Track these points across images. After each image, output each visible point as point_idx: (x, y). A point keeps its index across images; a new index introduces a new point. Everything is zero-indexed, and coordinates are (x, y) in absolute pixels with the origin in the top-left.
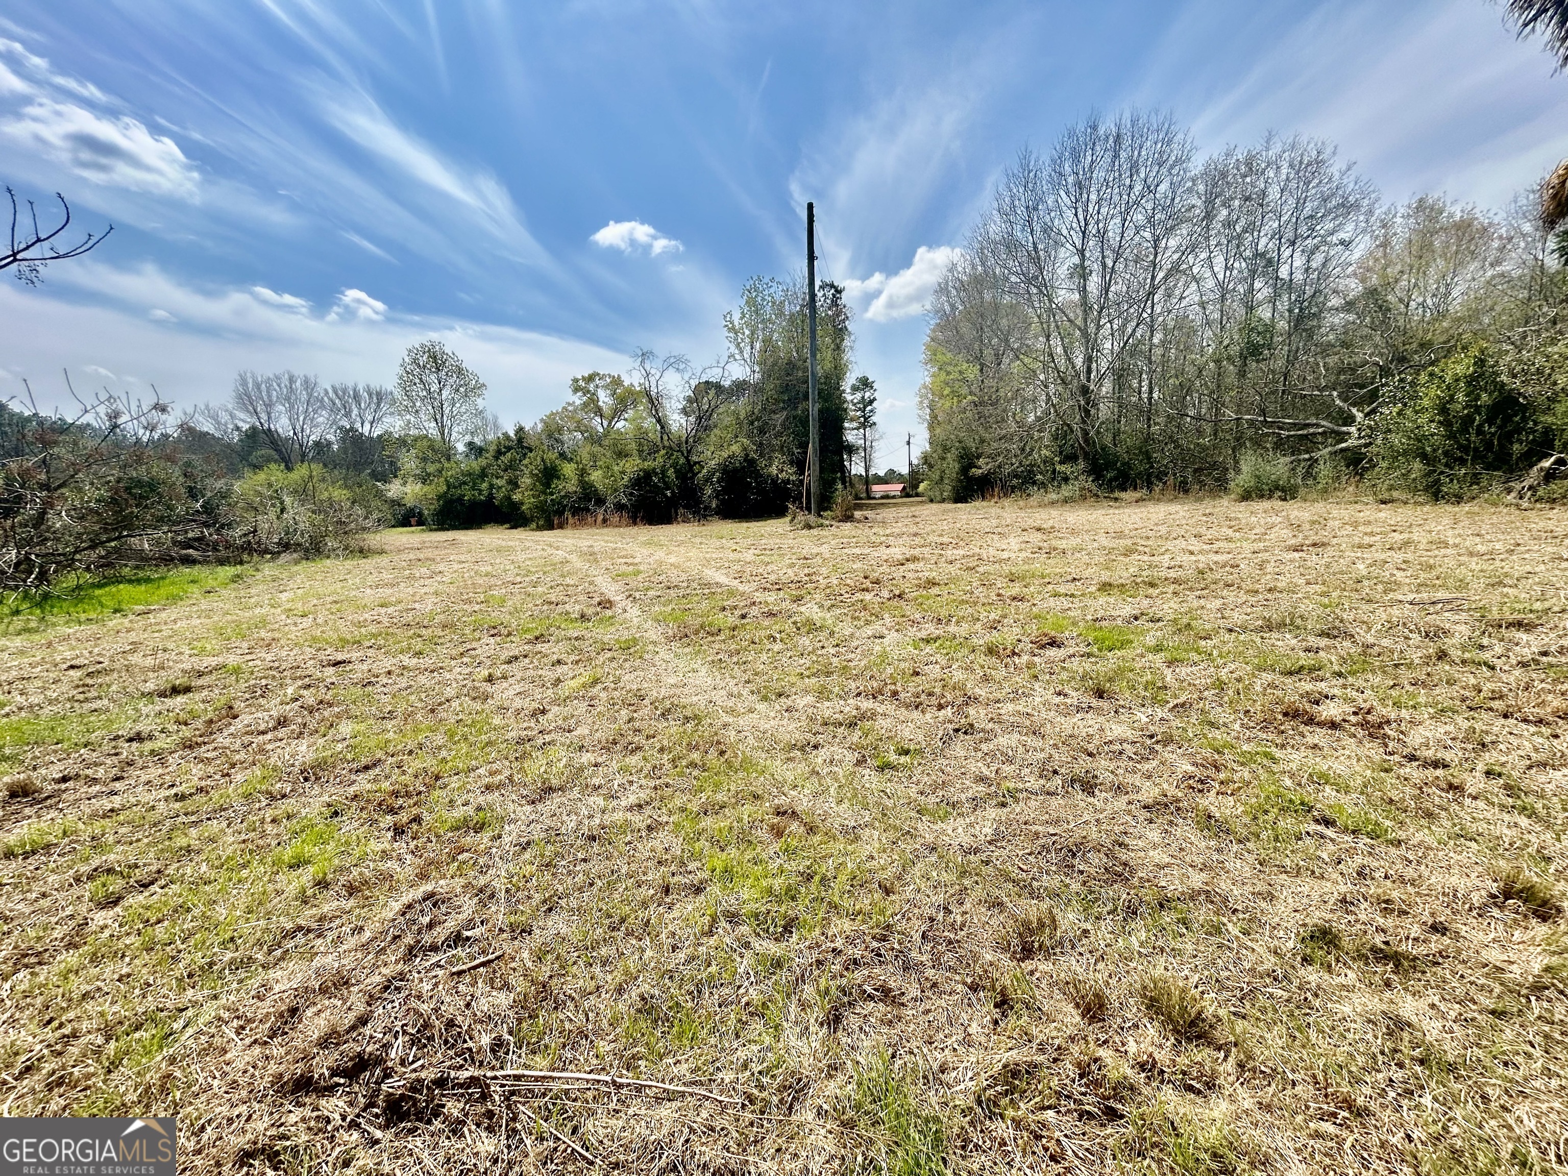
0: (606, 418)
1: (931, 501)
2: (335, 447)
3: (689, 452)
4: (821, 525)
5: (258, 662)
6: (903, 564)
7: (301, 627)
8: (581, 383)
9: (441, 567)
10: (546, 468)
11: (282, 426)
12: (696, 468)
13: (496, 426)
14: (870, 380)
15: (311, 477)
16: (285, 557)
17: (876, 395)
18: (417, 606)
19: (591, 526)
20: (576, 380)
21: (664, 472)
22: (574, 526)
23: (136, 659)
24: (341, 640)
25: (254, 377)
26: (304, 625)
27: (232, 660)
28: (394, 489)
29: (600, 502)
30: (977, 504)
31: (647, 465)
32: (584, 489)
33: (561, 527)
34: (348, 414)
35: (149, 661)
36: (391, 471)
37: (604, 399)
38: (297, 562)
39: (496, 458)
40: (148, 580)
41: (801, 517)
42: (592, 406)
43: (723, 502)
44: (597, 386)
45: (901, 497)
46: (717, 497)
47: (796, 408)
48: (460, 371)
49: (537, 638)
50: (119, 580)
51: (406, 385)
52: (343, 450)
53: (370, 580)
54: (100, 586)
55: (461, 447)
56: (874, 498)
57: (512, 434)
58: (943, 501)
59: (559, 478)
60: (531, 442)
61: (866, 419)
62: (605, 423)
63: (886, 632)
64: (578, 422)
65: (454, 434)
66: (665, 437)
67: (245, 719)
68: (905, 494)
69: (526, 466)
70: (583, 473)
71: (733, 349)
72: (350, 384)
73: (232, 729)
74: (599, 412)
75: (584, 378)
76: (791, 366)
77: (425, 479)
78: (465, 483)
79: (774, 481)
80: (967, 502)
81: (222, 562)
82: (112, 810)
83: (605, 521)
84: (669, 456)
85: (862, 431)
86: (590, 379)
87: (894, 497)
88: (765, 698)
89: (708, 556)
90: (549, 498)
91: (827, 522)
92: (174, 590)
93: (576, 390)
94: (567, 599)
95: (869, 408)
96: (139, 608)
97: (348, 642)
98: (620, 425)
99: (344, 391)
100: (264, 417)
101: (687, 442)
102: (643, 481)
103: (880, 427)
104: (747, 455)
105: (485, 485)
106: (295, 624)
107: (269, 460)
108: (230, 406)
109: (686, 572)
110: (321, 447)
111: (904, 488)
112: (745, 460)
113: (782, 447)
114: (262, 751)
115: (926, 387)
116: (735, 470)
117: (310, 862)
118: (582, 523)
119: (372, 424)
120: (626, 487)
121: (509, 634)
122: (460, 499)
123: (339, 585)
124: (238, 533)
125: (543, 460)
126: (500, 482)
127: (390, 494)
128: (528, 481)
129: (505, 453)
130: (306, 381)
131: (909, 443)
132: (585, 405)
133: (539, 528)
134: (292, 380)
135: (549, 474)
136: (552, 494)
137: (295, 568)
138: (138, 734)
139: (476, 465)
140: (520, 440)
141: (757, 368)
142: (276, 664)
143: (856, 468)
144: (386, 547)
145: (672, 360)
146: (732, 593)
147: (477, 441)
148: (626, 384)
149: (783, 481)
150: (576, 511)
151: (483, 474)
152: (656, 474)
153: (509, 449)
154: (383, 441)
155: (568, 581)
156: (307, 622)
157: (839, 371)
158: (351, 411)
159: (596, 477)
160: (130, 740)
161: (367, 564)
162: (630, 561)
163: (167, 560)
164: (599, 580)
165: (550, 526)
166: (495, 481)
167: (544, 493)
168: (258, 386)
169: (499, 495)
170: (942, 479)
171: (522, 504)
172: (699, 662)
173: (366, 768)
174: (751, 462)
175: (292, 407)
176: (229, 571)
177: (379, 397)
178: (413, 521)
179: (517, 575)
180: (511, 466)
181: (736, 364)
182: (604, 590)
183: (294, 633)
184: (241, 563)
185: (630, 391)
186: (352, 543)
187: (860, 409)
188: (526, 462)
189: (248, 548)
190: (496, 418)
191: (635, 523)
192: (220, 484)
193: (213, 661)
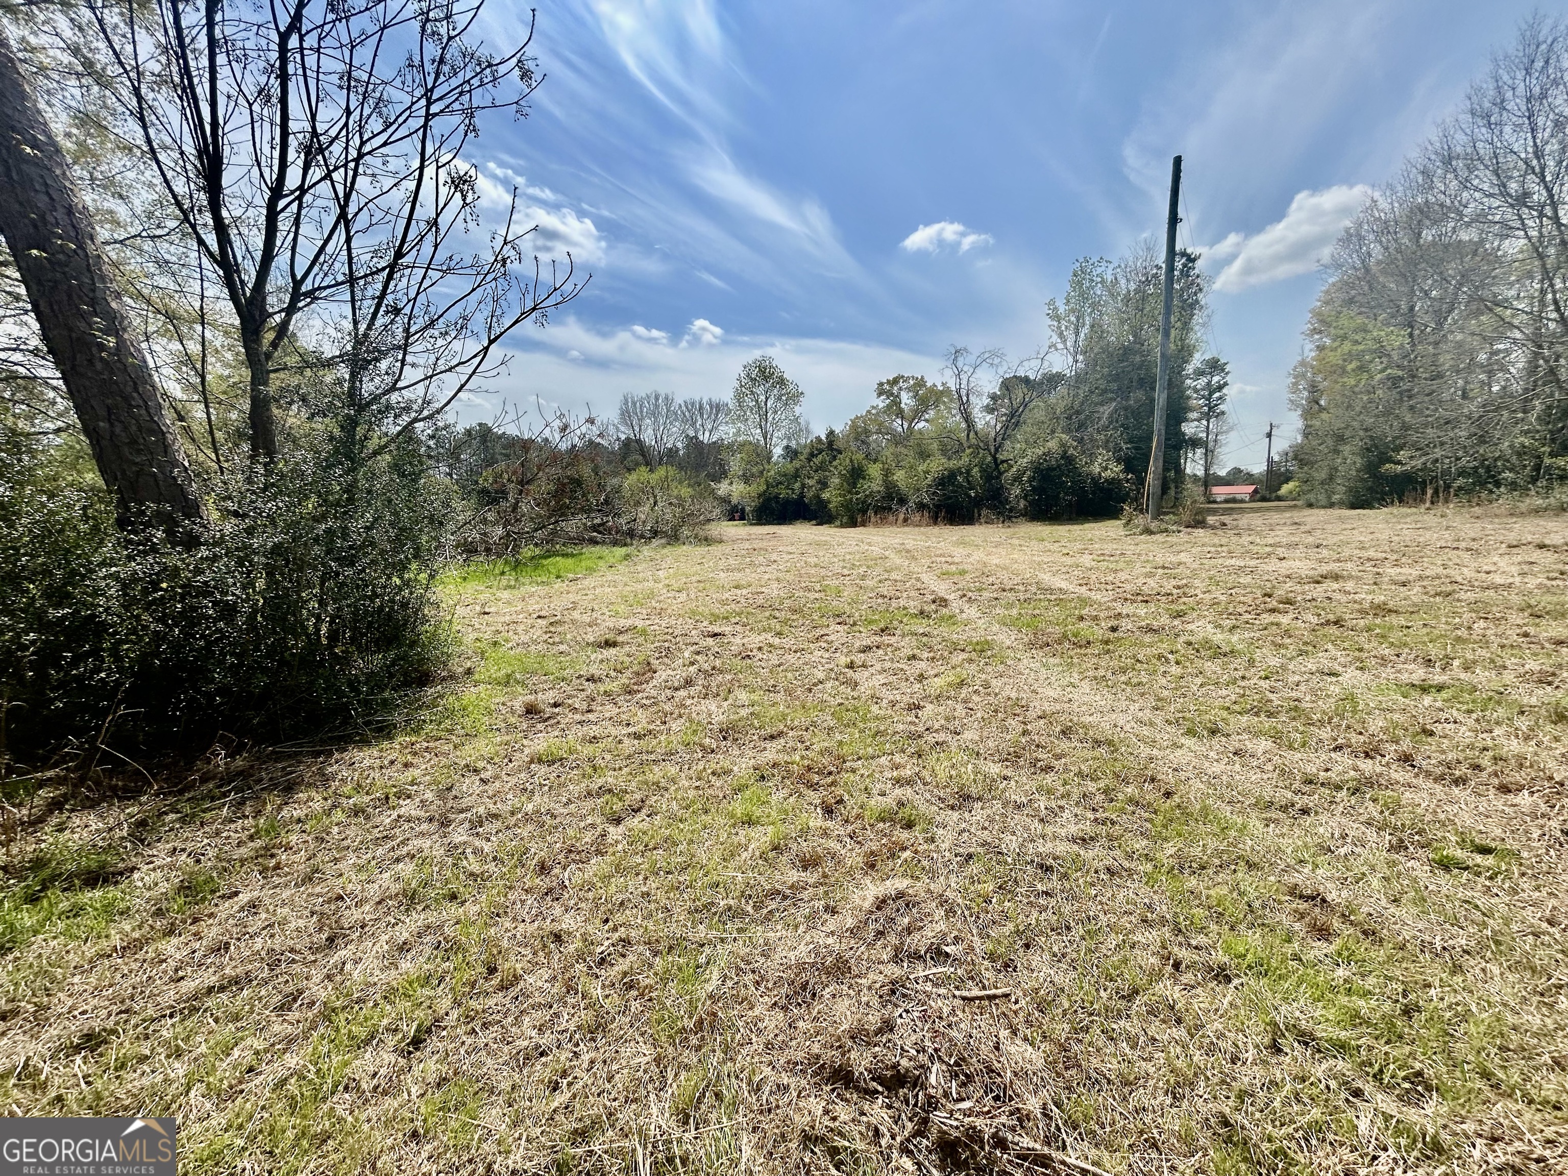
0: (907, 420)
1: (1310, 505)
2: (681, 453)
3: (997, 450)
4: (1166, 531)
5: (656, 627)
6: (1318, 582)
7: (679, 601)
8: (886, 387)
9: (774, 557)
10: (853, 469)
11: (648, 437)
12: (1002, 467)
13: (808, 431)
14: (1222, 361)
15: (667, 477)
16: (655, 542)
17: (1228, 379)
18: (763, 590)
19: (891, 524)
20: (881, 384)
21: (968, 472)
22: (876, 525)
23: (576, 615)
24: (712, 614)
25: (632, 398)
26: (681, 599)
27: (640, 624)
28: (723, 488)
29: (903, 501)
30: (1397, 510)
31: (953, 464)
32: (887, 488)
33: (863, 525)
34: (694, 424)
35: (586, 619)
36: (721, 474)
37: (907, 400)
38: (664, 547)
39: (809, 460)
40: (573, 555)
41: (1140, 520)
42: (895, 408)
43: (1031, 503)
44: (901, 389)
45: (1252, 500)
46: (1025, 498)
47: (1128, 398)
48: (782, 382)
49: (883, 631)
50: (556, 554)
51: (739, 397)
52: (688, 455)
53: (722, 564)
54: (546, 558)
55: (778, 451)
56: (1215, 502)
57: (823, 437)
58: (1331, 505)
59: (864, 478)
60: (839, 445)
61: (1210, 409)
62: (906, 425)
63: (1341, 669)
64: (880, 425)
65: (774, 439)
66: (972, 435)
67: (662, 675)
68: (1256, 496)
69: (836, 467)
70: (887, 473)
71: (1055, 338)
72: (697, 399)
73: (655, 682)
74: (900, 414)
75: (888, 382)
76: (1127, 352)
77: (746, 479)
78: (781, 483)
79: (1095, 480)
80: (1371, 507)
81: (615, 543)
82: (594, 738)
83: (905, 520)
84: (975, 454)
85: (1205, 422)
86: (895, 381)
87: (1242, 501)
88: (1191, 732)
89: (1035, 558)
90: (855, 497)
91: (1174, 528)
92: (589, 563)
93: (879, 395)
94: (898, 594)
95: (1217, 395)
96: (571, 576)
97: (718, 617)
98: (921, 425)
99: (693, 404)
100: (637, 429)
101: (995, 440)
102: (947, 480)
103: (1231, 418)
104: (1065, 452)
105: (797, 485)
106: (675, 598)
107: (638, 464)
108: (616, 422)
109: (1018, 575)
110: (672, 453)
111: (1256, 491)
112: (1062, 458)
113: (1107, 441)
114: (683, 706)
115: (1303, 363)
116: (1051, 469)
117: (758, 822)
118: (883, 522)
119: (711, 432)
120: (930, 486)
121: (855, 624)
122: (777, 497)
123: (699, 567)
124: (623, 521)
125: (851, 461)
126: (811, 482)
127: (719, 493)
128: (837, 481)
129: (816, 456)
130: (667, 398)
131: (1269, 435)
132: (889, 407)
133: (842, 526)
134: (657, 399)
135: (856, 474)
136: (857, 493)
137: (665, 551)
138: (593, 676)
139: (790, 467)
140: (830, 444)
141: (1080, 358)
142: (670, 631)
143: (1194, 465)
144: (724, 538)
145: (987, 355)
146: (1084, 602)
147: (793, 444)
148: (929, 384)
149: (1106, 480)
150: (878, 510)
151: (796, 475)
152: (961, 473)
153: (820, 451)
154: (717, 447)
155: (894, 576)
156: (683, 596)
157: (1185, 352)
158: (696, 421)
159: (899, 476)
160: (588, 680)
161: (716, 549)
162: (949, 559)
163: (579, 540)
164: (924, 577)
165: (853, 524)
166: (807, 481)
167: (850, 492)
168: (634, 404)
169: (809, 494)
170: (1331, 478)
171: (829, 502)
172: (1075, 675)
173: (772, 737)
174: (1068, 459)
175: (656, 418)
176: (620, 551)
177: (717, 408)
178: (737, 515)
179: (845, 567)
180: (820, 468)
181: (1057, 354)
182: (932, 587)
183: (675, 607)
184: (625, 545)
185: (932, 390)
186: (701, 533)
187: (1203, 397)
188: (835, 463)
189: (631, 534)
190: (808, 424)
191: (935, 523)
192: (615, 481)
193: (629, 623)
